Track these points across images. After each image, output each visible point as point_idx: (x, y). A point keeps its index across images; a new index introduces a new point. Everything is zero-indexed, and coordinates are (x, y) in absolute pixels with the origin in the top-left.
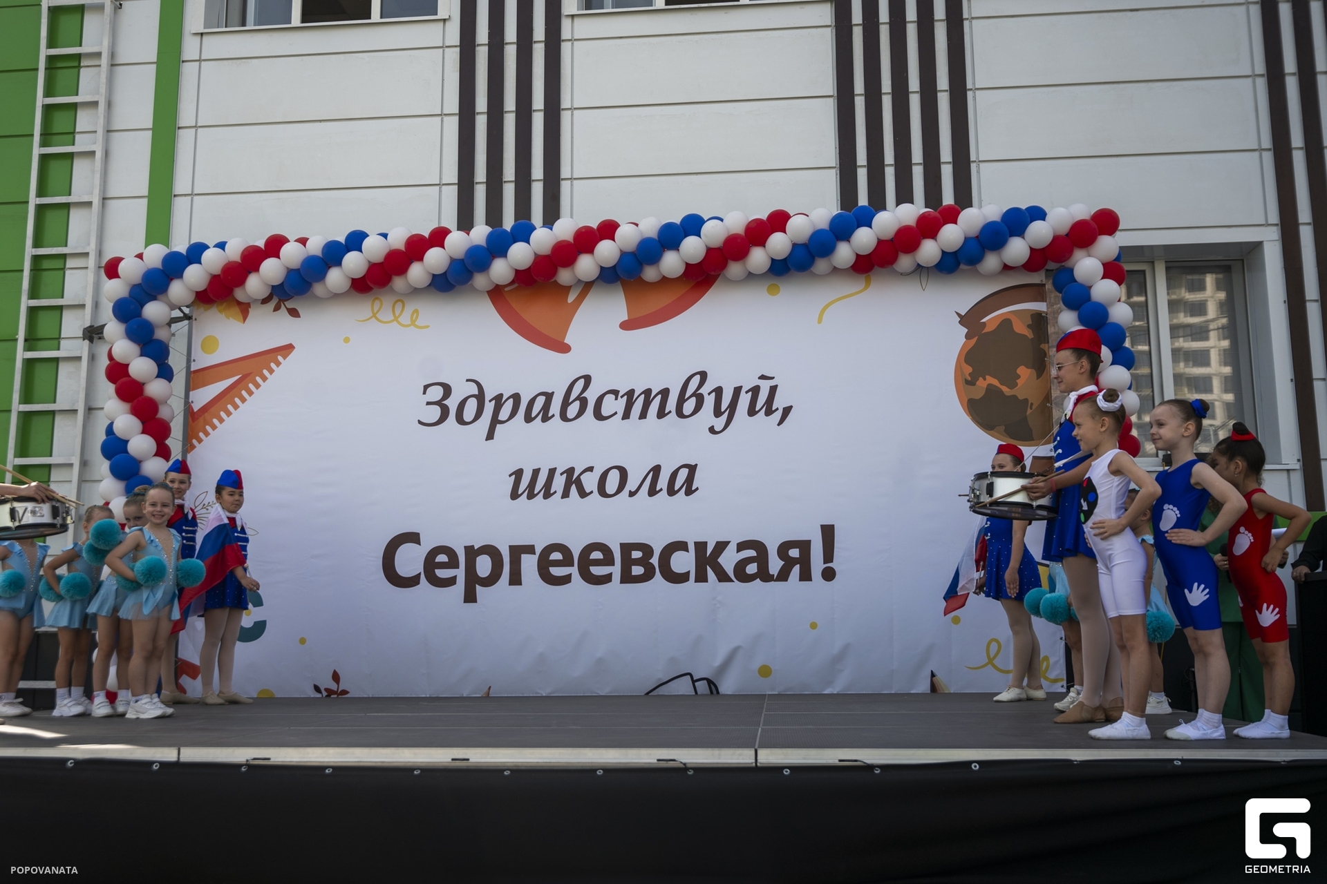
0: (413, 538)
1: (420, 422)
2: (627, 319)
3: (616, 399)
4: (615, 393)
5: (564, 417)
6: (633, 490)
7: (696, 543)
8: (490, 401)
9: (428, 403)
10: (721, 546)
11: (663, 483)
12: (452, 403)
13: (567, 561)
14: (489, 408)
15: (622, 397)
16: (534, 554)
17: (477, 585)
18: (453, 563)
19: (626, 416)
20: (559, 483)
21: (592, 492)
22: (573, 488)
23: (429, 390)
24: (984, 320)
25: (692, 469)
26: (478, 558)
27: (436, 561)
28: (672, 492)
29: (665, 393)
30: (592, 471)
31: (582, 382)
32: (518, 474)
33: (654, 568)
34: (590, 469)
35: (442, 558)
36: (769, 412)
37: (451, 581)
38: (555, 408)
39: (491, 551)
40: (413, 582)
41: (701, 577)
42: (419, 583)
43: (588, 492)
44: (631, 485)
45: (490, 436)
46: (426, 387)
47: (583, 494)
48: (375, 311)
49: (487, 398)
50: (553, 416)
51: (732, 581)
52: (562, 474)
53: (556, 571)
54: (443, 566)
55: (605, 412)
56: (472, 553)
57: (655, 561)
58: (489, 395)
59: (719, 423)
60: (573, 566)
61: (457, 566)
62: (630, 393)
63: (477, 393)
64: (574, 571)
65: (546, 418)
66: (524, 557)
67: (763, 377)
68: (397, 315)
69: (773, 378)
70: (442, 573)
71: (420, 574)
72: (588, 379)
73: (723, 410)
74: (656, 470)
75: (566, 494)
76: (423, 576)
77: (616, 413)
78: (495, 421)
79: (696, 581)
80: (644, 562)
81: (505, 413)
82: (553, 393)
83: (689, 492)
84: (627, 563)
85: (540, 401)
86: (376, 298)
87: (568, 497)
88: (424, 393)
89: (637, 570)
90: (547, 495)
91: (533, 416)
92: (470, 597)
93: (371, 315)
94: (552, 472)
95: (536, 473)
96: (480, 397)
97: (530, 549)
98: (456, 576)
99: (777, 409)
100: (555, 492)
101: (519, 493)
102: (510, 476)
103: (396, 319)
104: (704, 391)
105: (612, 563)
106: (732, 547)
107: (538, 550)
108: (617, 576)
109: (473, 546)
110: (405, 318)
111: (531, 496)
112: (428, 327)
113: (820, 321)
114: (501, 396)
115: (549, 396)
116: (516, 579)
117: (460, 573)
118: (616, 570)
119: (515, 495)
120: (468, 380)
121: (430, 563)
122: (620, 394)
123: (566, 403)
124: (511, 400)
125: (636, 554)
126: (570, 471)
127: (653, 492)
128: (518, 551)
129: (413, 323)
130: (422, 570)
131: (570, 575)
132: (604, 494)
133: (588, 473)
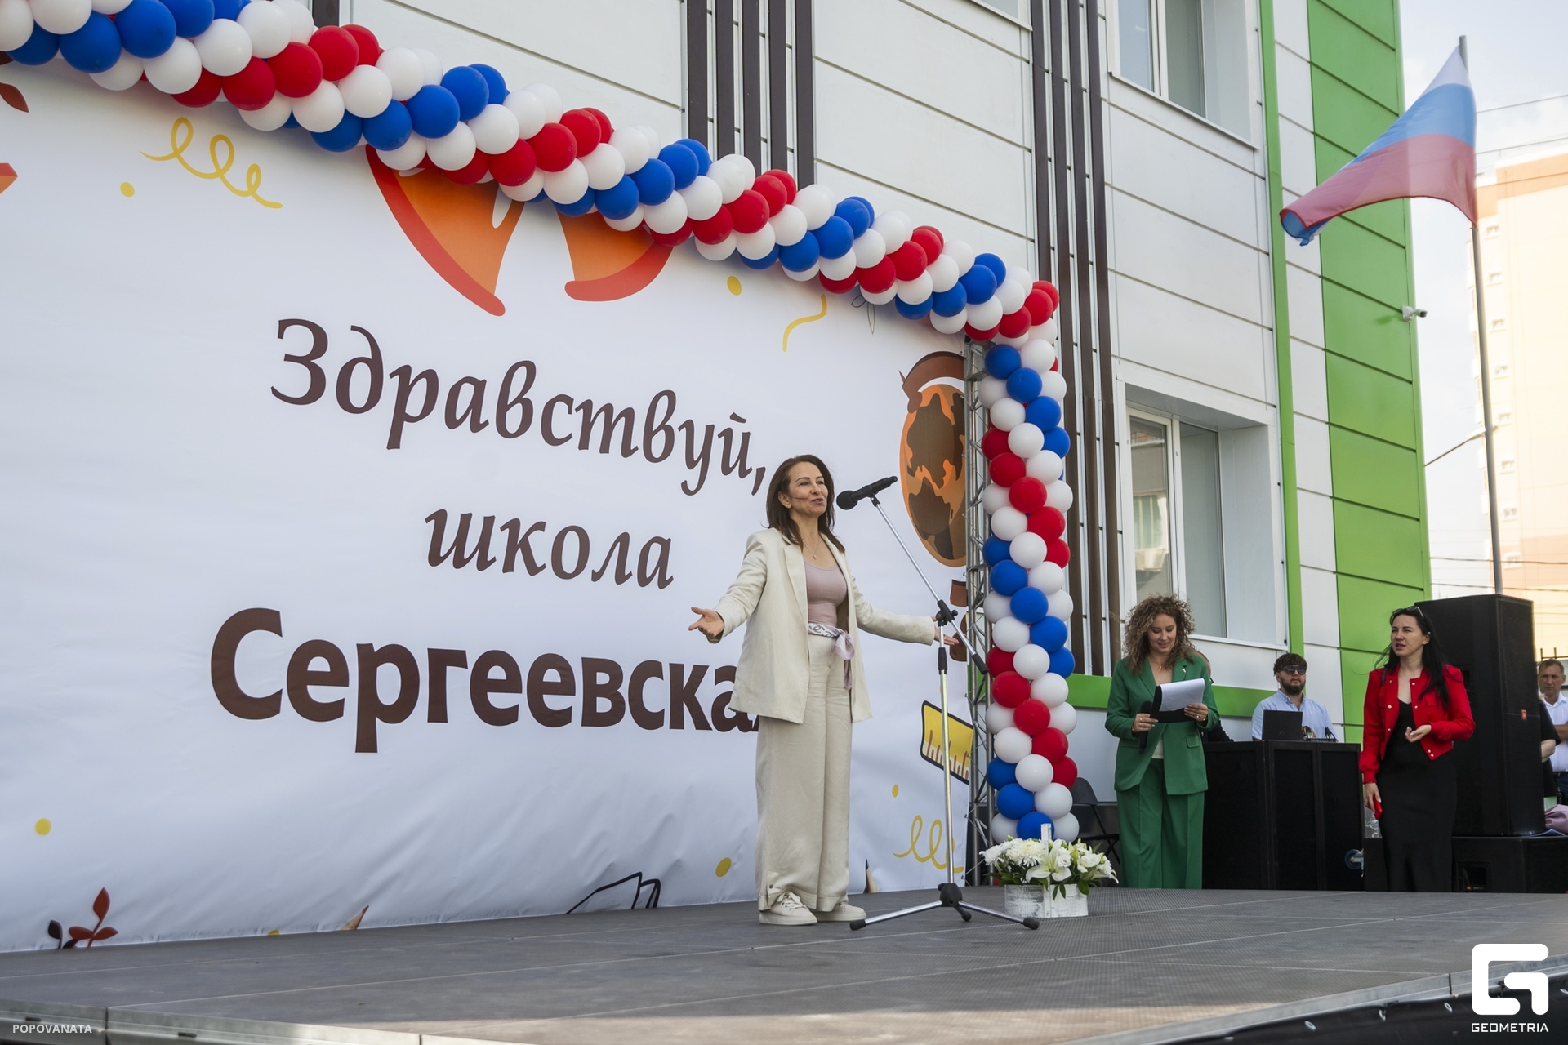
0: (268, 620)
1: (275, 392)
2: (573, 280)
3: (570, 412)
4: (568, 401)
5: (502, 430)
6: (597, 571)
7: (672, 666)
8: (392, 375)
9: (288, 358)
10: (699, 672)
11: (632, 565)
12: (330, 364)
13: (511, 685)
14: (390, 386)
15: (577, 410)
16: (466, 666)
17: (378, 720)
18: (338, 676)
19: (584, 444)
20: (499, 543)
21: (544, 567)
22: (519, 555)
23: (290, 330)
24: (920, 390)
25: (665, 544)
26: (378, 668)
27: (309, 669)
28: (644, 581)
29: (629, 414)
30: (543, 530)
31: (523, 372)
32: (439, 518)
33: (624, 703)
34: (540, 526)
35: (319, 664)
36: (744, 473)
37: (333, 711)
38: (489, 411)
39: (399, 655)
40: (265, 708)
41: (677, 723)
42: (277, 711)
43: (539, 564)
44: (594, 562)
45: (394, 442)
46: (284, 325)
47: (533, 569)
48: (179, 146)
49: (387, 371)
50: (487, 423)
51: (711, 729)
52: (502, 528)
53: (498, 700)
54: (320, 679)
55: (558, 433)
56: (370, 658)
57: (624, 690)
58: (389, 365)
59: (693, 477)
60: (520, 691)
61: (343, 681)
62: (587, 406)
63: (370, 356)
64: (520, 700)
65: (477, 425)
66: (452, 672)
67: (734, 417)
68: (222, 164)
69: (743, 421)
70: (320, 694)
71: (280, 693)
72: (531, 368)
73: (695, 459)
74: (624, 540)
75: (509, 567)
76: (285, 698)
77: (570, 437)
78: (401, 416)
79: (672, 727)
80: (611, 691)
81: (415, 405)
82: (484, 381)
83: (664, 583)
84: (592, 692)
85: (467, 393)
86: (181, 120)
87: (513, 570)
88: (281, 336)
89: (603, 705)
90: (483, 564)
91: (458, 417)
92: (366, 742)
93: (171, 151)
94: (489, 522)
95: (466, 519)
96: (375, 363)
97: (458, 658)
98: (342, 701)
99: (751, 470)
100: (494, 560)
101: (442, 554)
102: (428, 520)
103: (220, 173)
104: (675, 422)
105: (572, 691)
106: (710, 676)
107: (471, 661)
108: (577, 715)
109: (371, 645)
110: (237, 175)
111: (460, 562)
112: (277, 206)
113: (785, 350)
114: (407, 369)
115: (480, 386)
116: (438, 713)
117: (349, 694)
118: (575, 702)
119: (435, 558)
120: (354, 328)
121: (299, 675)
122: (575, 406)
123: (503, 407)
124: (423, 382)
125: (603, 678)
126: (513, 526)
127: (621, 577)
128: (442, 659)
129: (252, 190)
130: (283, 686)
131: (516, 708)
132: (559, 572)
133: (538, 533)
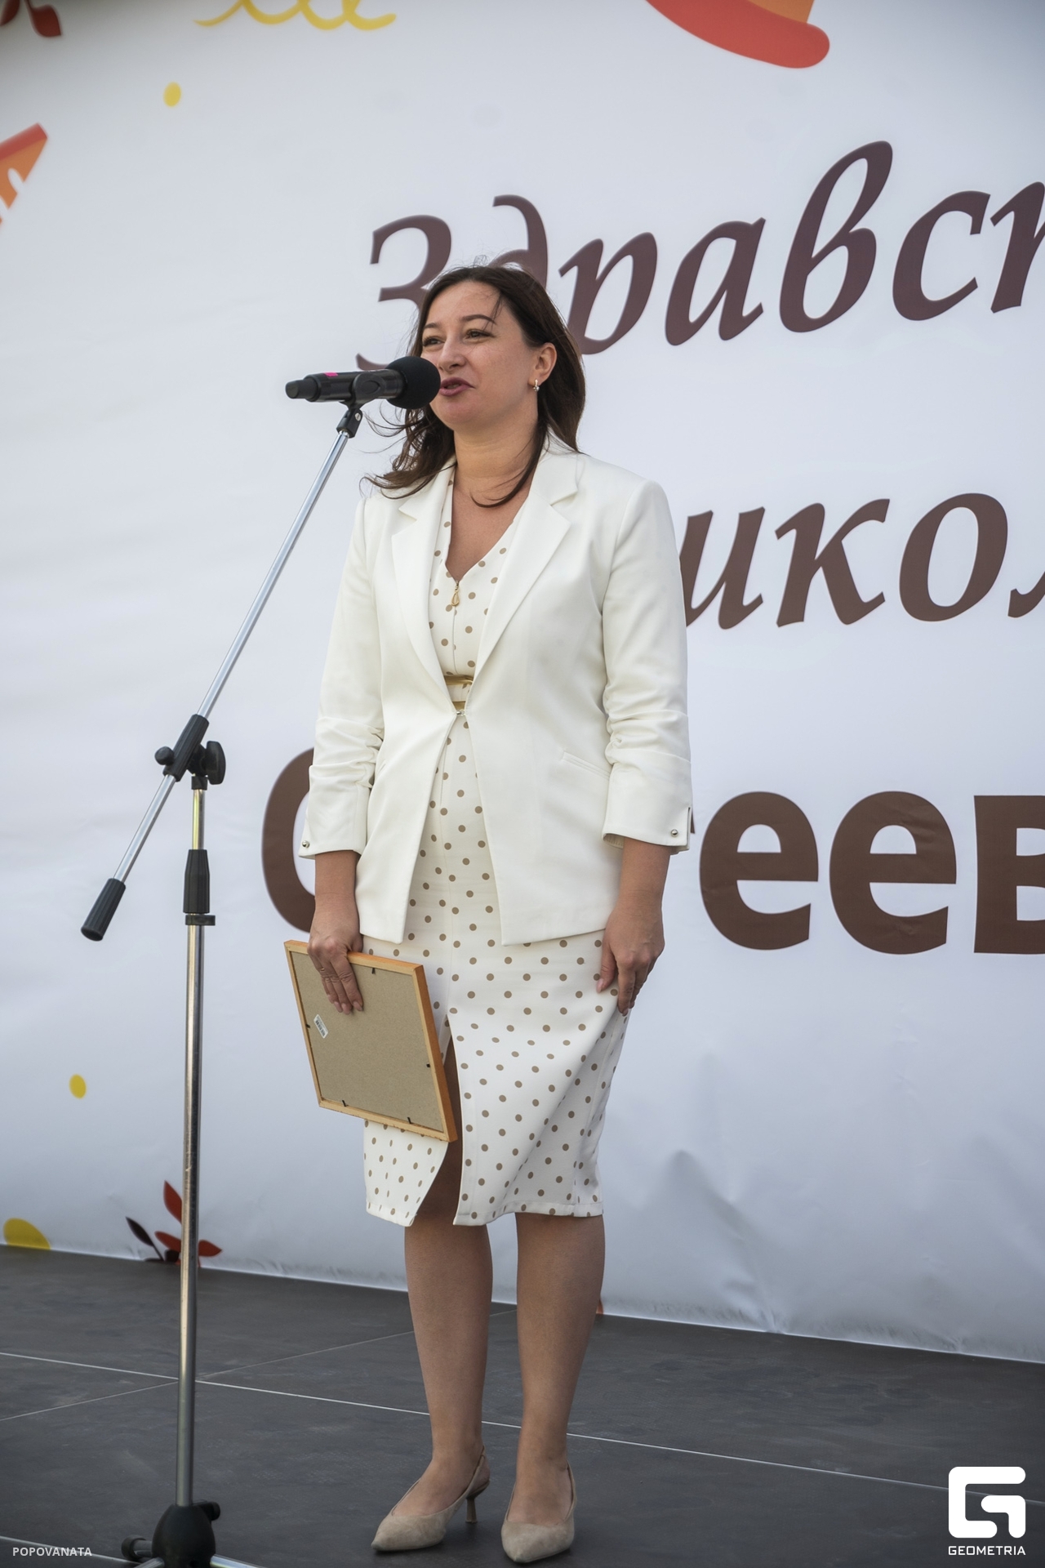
3: (978, 227)
4: (972, 205)
5: (793, 314)
6: (1022, 590)
8: (564, 270)
9: (385, 295)
13: (795, 862)
15: (996, 219)
19: (1009, 292)
20: (771, 565)
21: (880, 600)
22: (819, 583)
23: (391, 244)
30: (882, 519)
31: (859, 171)
34: (876, 510)
43: (866, 596)
44: (1019, 569)
46: (381, 236)
47: (851, 607)
49: (556, 260)
50: (758, 311)
52: (781, 532)
53: (763, 896)
55: (933, 286)
58: (563, 249)
60: (813, 876)
62: (1028, 199)
63: (525, 246)
65: (733, 325)
72: (878, 158)
75: (792, 610)
77: (973, 284)
81: (605, 312)
82: (762, 223)
84: (999, 873)
85: (719, 260)
87: (801, 619)
88: (375, 256)
89: (1033, 903)
90: (734, 614)
91: (693, 317)
94: (750, 523)
95: (700, 527)
100: (759, 601)
105: (946, 874)
107: (704, 818)
114: (596, 248)
115: (747, 236)
120: (500, 201)
122: (993, 208)
123: (801, 261)
124: (627, 262)
125: (1031, 841)
126: (808, 521)
131: (805, 911)
132: (919, 603)
133: (871, 525)
